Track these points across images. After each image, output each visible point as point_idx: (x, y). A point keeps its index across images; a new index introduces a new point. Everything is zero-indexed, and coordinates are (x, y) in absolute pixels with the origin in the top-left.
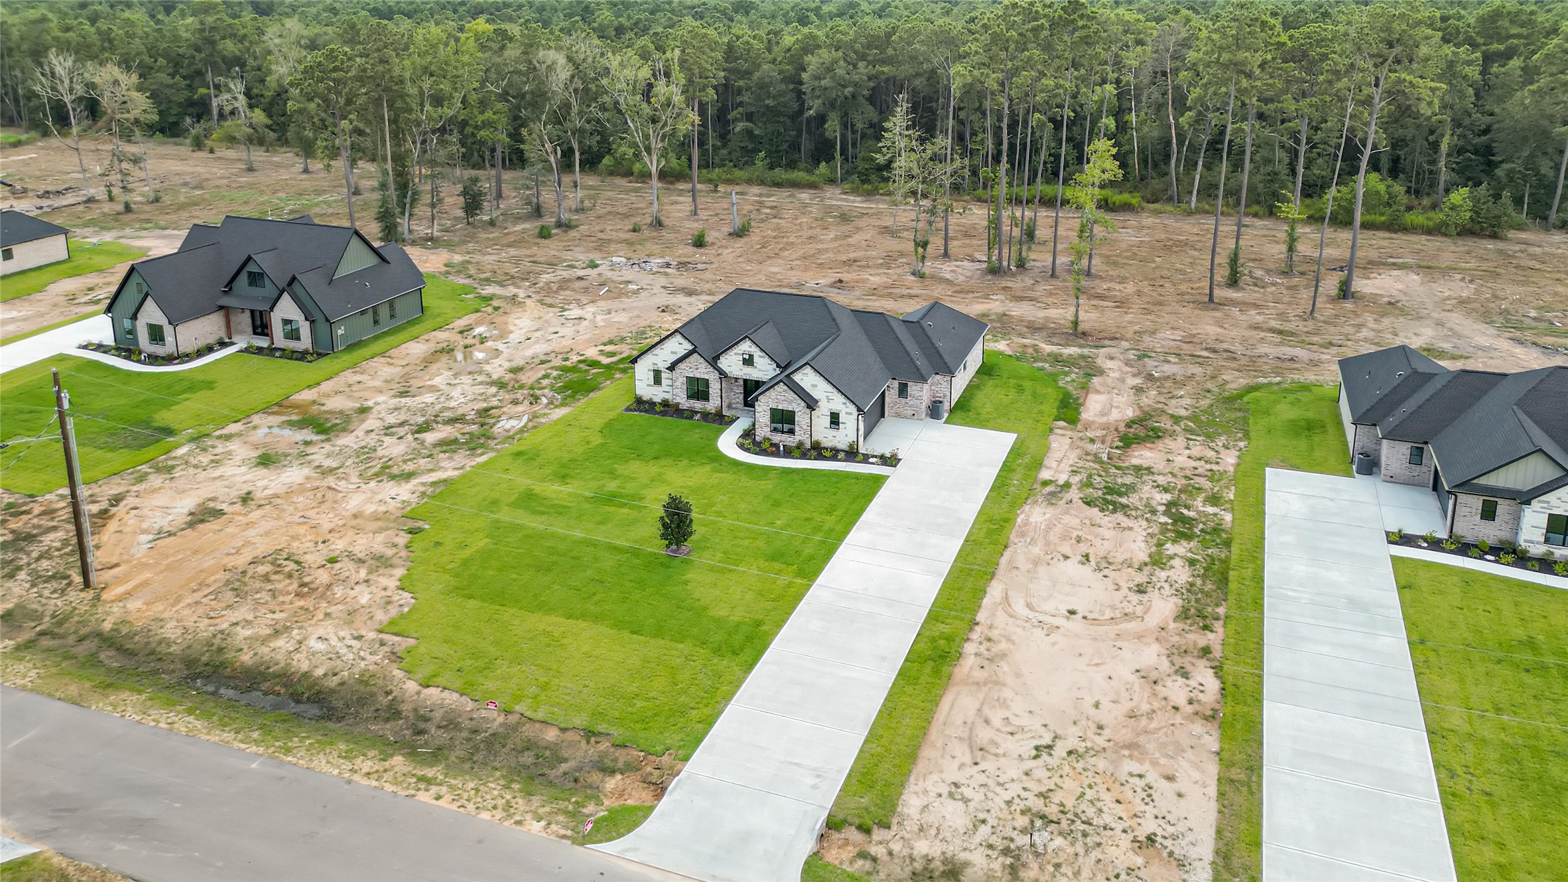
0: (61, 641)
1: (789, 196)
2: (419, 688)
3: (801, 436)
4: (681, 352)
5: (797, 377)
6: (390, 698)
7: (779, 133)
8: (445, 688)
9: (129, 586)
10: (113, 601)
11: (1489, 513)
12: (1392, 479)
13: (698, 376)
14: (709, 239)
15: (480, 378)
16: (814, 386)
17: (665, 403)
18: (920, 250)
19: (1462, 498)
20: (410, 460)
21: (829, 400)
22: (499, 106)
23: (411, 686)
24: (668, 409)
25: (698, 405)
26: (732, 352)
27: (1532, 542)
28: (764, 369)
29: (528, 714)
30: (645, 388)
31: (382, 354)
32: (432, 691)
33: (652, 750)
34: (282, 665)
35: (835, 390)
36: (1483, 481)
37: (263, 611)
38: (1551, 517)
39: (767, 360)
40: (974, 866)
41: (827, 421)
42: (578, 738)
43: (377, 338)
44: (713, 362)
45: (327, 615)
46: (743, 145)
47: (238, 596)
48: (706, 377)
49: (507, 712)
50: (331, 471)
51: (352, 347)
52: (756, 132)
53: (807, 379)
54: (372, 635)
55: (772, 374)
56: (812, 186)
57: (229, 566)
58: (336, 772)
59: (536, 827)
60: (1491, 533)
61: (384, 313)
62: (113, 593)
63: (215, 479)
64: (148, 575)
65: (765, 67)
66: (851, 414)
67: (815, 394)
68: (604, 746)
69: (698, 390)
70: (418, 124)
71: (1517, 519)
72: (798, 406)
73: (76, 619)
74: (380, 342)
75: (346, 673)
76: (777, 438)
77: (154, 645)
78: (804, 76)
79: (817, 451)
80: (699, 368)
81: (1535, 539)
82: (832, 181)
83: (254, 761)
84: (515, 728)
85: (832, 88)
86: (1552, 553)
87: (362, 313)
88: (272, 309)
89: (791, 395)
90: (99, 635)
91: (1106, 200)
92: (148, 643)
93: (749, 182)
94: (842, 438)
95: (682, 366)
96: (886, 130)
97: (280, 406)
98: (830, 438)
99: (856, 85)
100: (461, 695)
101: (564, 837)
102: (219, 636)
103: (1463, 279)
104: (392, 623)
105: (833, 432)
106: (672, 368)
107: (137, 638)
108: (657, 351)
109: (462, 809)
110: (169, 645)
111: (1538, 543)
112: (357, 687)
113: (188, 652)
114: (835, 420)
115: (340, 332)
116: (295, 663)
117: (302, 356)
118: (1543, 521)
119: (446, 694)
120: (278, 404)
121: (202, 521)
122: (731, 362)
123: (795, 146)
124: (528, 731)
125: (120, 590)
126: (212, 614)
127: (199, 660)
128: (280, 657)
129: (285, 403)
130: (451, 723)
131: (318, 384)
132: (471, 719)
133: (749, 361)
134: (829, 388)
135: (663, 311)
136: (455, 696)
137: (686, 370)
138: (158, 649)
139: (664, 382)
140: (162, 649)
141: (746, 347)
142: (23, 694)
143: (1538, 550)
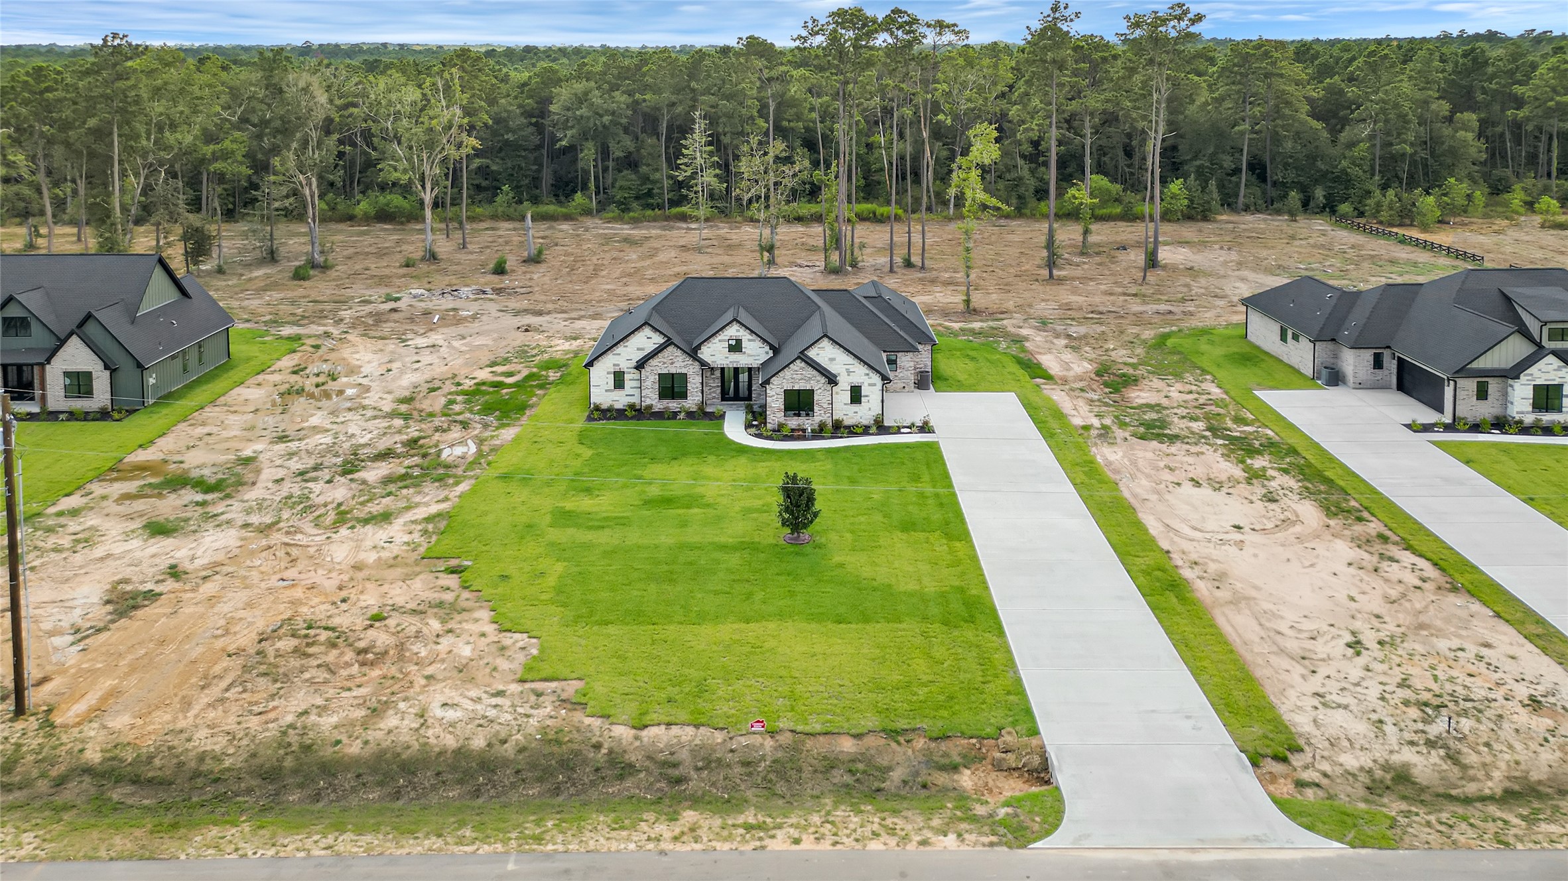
0: (25, 792)
1: (549, 228)
2: (633, 732)
3: (820, 415)
4: (650, 347)
5: (812, 353)
6: (604, 751)
7: (520, 168)
8: (669, 724)
9: (91, 699)
10: (79, 724)
11: (1482, 394)
12: (1360, 386)
13: (673, 371)
14: (508, 267)
15: (369, 413)
16: (832, 360)
17: (632, 406)
18: (766, 254)
19: (1461, 382)
20: (368, 501)
21: (849, 372)
22: (237, 134)
23: (623, 732)
24: (638, 413)
25: (673, 405)
26: (716, 340)
27: (1522, 413)
28: (755, 353)
29: (799, 728)
30: (602, 393)
31: (213, 402)
32: (653, 731)
33: (983, 734)
34: (416, 746)
35: (856, 362)
36: (1474, 365)
37: (331, 691)
38: (1537, 388)
39: (758, 343)
40: (1415, 765)
41: (847, 397)
42: (883, 742)
43: (190, 387)
44: (693, 353)
45: (429, 678)
46: (475, 182)
47: (276, 681)
48: (684, 371)
49: (772, 733)
50: (270, 527)
51: (167, 398)
52: (494, 168)
53: (824, 353)
54: (514, 688)
55: (764, 358)
56: (568, 218)
57: (231, 648)
58: (632, 846)
59: (951, 840)
60: (1486, 410)
61: (193, 357)
62: (71, 713)
63: (102, 559)
64: (108, 683)
65: (503, 101)
66: (874, 385)
67: (833, 368)
68: (920, 743)
69: (672, 387)
70: (144, 156)
71: (1504, 395)
72: (817, 383)
73: (30, 758)
74: (198, 391)
75: (519, 737)
76: (793, 422)
77: (193, 764)
78: (553, 108)
79: (839, 428)
80: (675, 362)
81: (1525, 409)
82: (588, 212)
83: (507, 862)
84: (796, 748)
85: (589, 118)
86: (1540, 420)
87: (173, 357)
88: (49, 361)
89: (810, 372)
90: (88, 770)
91: (874, 213)
92: (181, 765)
93: (495, 217)
94: (864, 413)
95: (653, 362)
96: (686, 148)
97: (117, 471)
98: (851, 414)
99: (613, 113)
100: (697, 726)
101: (992, 844)
102: (291, 731)
103: (1222, 248)
104: (529, 669)
105: (855, 407)
106: (640, 366)
107: (157, 762)
108: (620, 349)
109: (839, 847)
110: (217, 759)
111: (1528, 413)
112: (547, 750)
113: (257, 761)
114: (856, 395)
115: (152, 381)
116: (432, 741)
117: (103, 415)
118: (1529, 393)
119: (675, 730)
120: (111, 470)
121: (135, 607)
122: (716, 352)
123: (536, 181)
124: (817, 747)
125: (80, 707)
126: (256, 709)
127: (281, 768)
128: (405, 737)
129: (121, 467)
130: (708, 761)
131: (152, 442)
132: (732, 751)
133: (736, 347)
134: (849, 359)
135: (527, 330)
136: (690, 730)
137: (659, 366)
138: (204, 768)
139: (628, 384)
140: (208, 765)
141: (734, 331)
142: (40, 867)
143: (1529, 419)
